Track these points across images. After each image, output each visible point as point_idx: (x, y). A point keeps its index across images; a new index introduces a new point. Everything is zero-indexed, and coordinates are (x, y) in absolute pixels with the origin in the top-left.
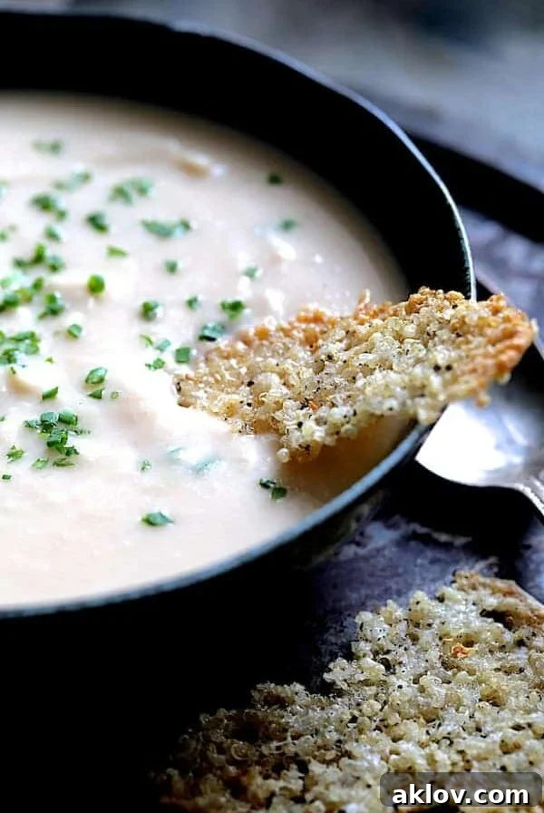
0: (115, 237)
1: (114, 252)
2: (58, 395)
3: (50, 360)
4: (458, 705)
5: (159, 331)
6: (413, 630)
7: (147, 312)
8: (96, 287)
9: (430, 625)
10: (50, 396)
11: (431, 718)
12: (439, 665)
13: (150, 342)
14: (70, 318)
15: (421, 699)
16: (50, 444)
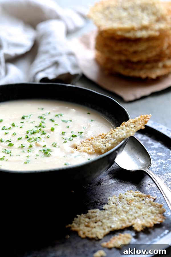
0: (56, 122)
1: (55, 125)
2: (46, 146)
3: (44, 141)
4: (132, 210)
5: (64, 136)
6: (120, 200)
7: (63, 134)
8: (53, 130)
9: (124, 198)
10: (44, 146)
11: (126, 212)
12: (127, 204)
13: (63, 138)
14: (47, 135)
15: (124, 210)
16: (45, 153)
